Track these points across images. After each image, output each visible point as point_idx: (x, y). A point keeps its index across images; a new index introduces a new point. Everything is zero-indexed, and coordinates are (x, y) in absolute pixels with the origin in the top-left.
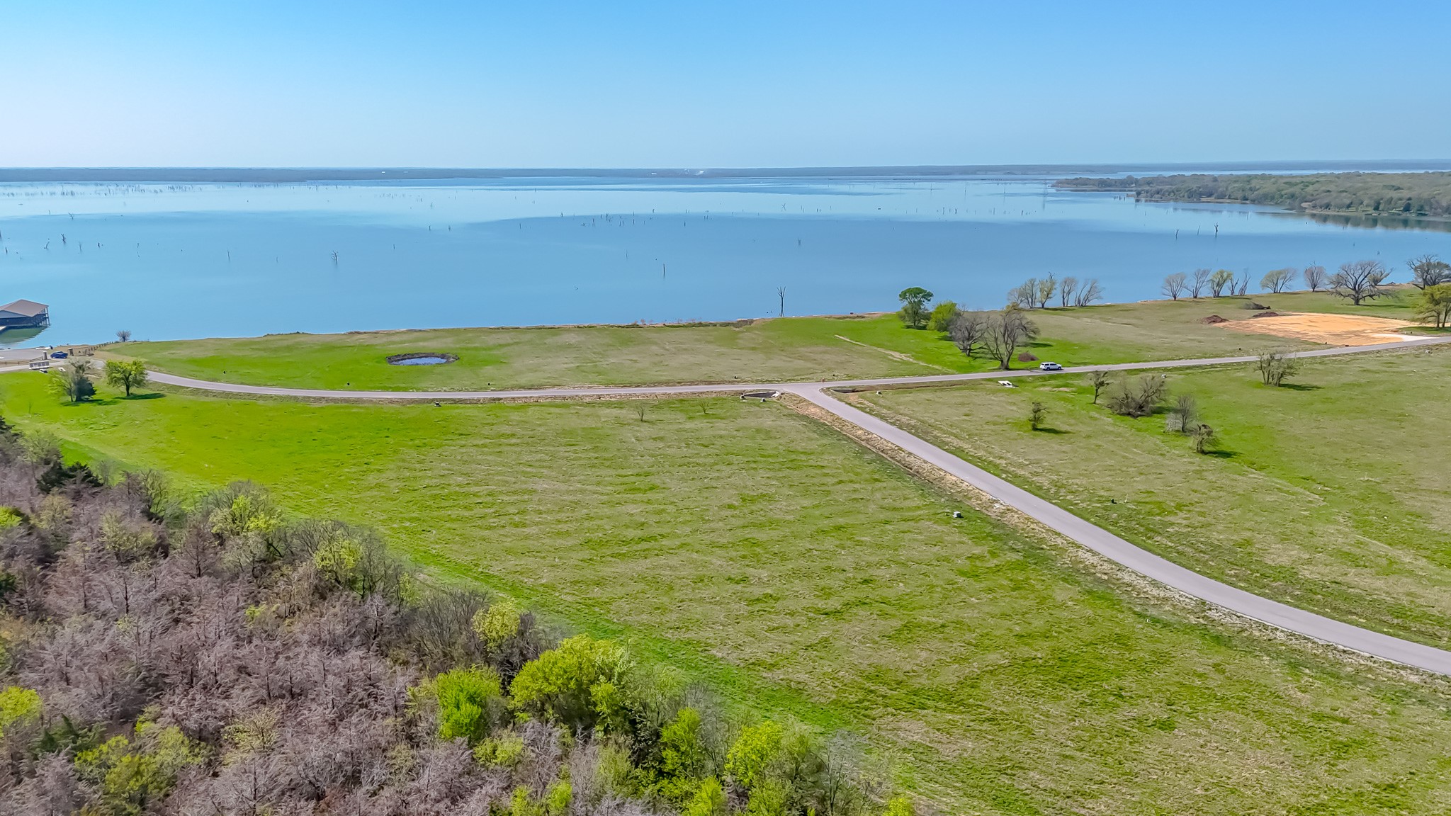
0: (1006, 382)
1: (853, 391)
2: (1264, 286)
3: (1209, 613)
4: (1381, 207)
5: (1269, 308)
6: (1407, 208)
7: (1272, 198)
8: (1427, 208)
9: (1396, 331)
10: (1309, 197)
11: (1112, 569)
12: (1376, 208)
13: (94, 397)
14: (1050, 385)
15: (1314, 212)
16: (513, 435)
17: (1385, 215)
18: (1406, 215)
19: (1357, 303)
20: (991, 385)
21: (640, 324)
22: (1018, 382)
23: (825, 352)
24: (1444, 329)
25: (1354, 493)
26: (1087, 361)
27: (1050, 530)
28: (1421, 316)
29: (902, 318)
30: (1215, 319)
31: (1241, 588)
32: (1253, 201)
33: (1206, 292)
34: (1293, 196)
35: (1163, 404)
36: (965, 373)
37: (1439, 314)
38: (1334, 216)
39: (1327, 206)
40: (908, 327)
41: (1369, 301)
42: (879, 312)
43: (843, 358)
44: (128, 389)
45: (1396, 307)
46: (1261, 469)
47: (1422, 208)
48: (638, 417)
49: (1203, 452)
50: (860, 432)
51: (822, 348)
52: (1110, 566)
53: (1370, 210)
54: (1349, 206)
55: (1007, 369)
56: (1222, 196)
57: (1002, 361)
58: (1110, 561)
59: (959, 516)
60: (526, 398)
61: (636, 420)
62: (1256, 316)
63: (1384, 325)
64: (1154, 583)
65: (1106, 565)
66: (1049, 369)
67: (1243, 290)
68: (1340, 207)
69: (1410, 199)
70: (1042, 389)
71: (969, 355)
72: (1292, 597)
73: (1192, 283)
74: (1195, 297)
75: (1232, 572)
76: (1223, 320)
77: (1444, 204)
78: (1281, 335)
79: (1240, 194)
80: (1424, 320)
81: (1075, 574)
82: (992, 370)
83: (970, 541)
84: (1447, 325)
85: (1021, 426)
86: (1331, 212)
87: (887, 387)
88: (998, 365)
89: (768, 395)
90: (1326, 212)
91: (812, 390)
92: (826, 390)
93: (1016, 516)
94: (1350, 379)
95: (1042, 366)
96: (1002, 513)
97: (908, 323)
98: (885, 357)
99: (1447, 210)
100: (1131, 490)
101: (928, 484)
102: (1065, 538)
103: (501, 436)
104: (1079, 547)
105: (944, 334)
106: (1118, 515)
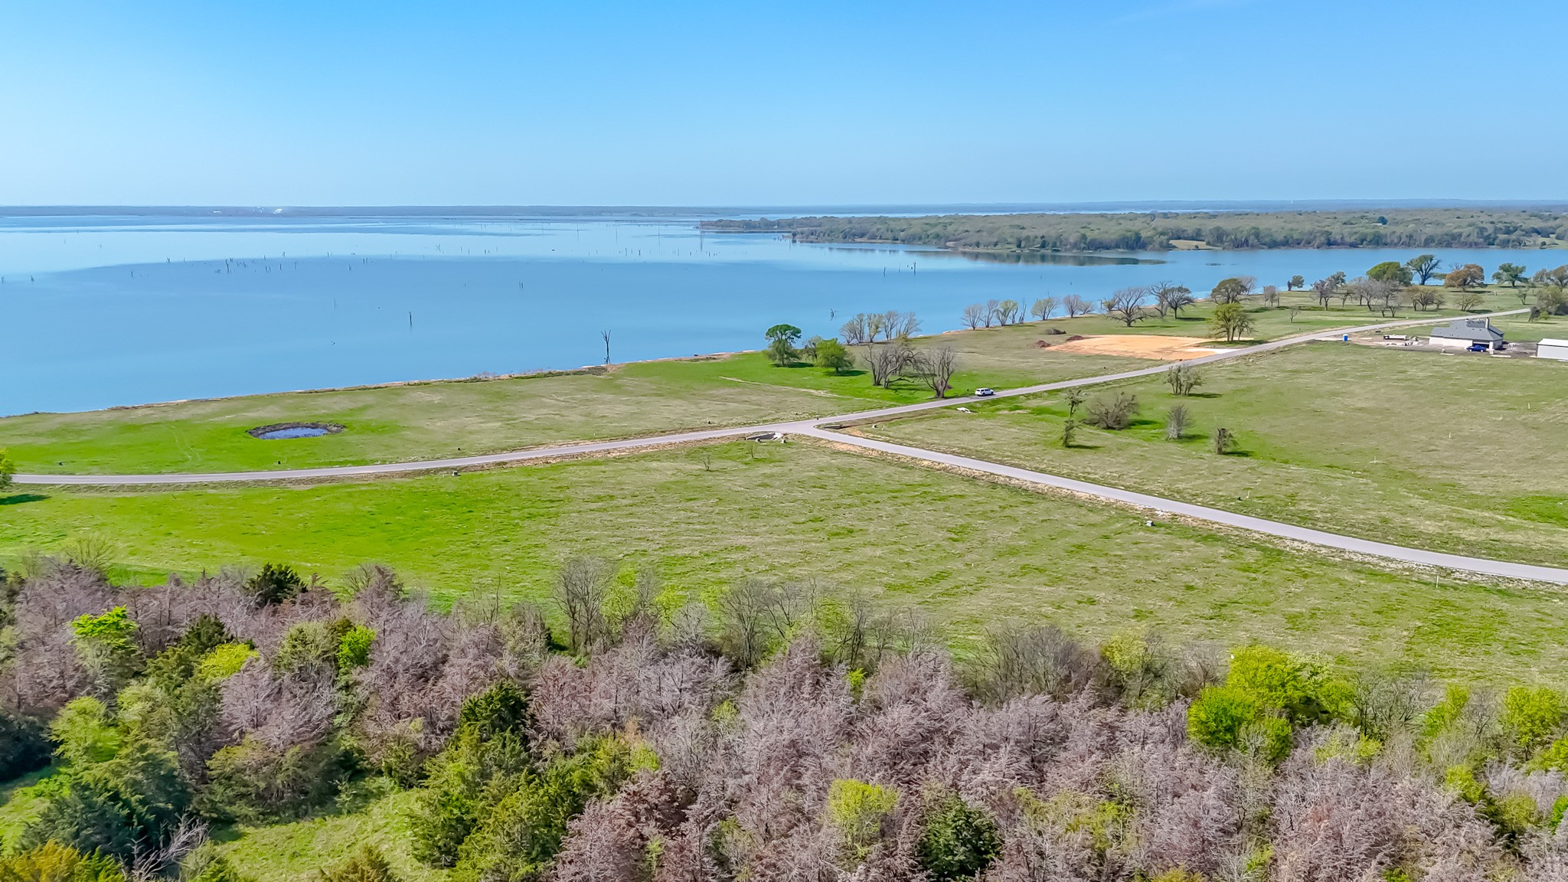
0: (964, 409)
1: (843, 427)
2: (1034, 314)
4: (1023, 245)
5: (1065, 333)
6: (1043, 246)
7: (920, 239)
8: (1058, 244)
9: (1198, 346)
10: (951, 237)
11: (1333, 552)
12: (1019, 246)
14: (1004, 409)
15: (966, 250)
16: (611, 497)
17: (1026, 251)
18: (1043, 251)
19: (1129, 325)
20: (952, 412)
22: (971, 408)
24: (1235, 342)
25: (1381, 474)
28: (1215, 332)
29: (771, 356)
32: (903, 241)
33: (995, 322)
34: (937, 236)
35: (1134, 417)
37: (1228, 329)
38: (985, 253)
39: (978, 245)
41: (1139, 323)
45: (1161, 327)
46: (1287, 462)
47: (1054, 245)
48: (701, 467)
49: (1227, 454)
50: (926, 463)
51: (732, 390)
52: (1329, 550)
53: (1015, 248)
54: (996, 244)
55: (945, 397)
56: (874, 237)
57: (937, 390)
59: (1152, 524)
60: (531, 459)
61: (702, 470)
62: (1068, 340)
63: (1179, 342)
66: (984, 395)
67: (1022, 319)
68: (986, 246)
69: (1043, 237)
70: (1001, 413)
72: (1485, 554)
73: (985, 313)
74: (987, 327)
75: (1416, 542)
76: (1049, 345)
77: (1072, 240)
79: (890, 235)
80: (1217, 335)
81: (1318, 560)
82: (931, 400)
83: (1199, 544)
84: (1235, 339)
85: (1053, 444)
86: (981, 250)
87: (869, 422)
88: (933, 394)
89: (769, 437)
90: (976, 250)
91: (808, 428)
92: (819, 427)
93: (1190, 520)
94: (1231, 386)
95: (977, 393)
96: (1173, 519)
97: (777, 362)
98: (811, 395)
99: (1075, 246)
100: (1230, 488)
101: (1072, 500)
102: (1258, 532)
103: (600, 498)
104: (1281, 538)
105: (833, 370)
106: (1262, 509)
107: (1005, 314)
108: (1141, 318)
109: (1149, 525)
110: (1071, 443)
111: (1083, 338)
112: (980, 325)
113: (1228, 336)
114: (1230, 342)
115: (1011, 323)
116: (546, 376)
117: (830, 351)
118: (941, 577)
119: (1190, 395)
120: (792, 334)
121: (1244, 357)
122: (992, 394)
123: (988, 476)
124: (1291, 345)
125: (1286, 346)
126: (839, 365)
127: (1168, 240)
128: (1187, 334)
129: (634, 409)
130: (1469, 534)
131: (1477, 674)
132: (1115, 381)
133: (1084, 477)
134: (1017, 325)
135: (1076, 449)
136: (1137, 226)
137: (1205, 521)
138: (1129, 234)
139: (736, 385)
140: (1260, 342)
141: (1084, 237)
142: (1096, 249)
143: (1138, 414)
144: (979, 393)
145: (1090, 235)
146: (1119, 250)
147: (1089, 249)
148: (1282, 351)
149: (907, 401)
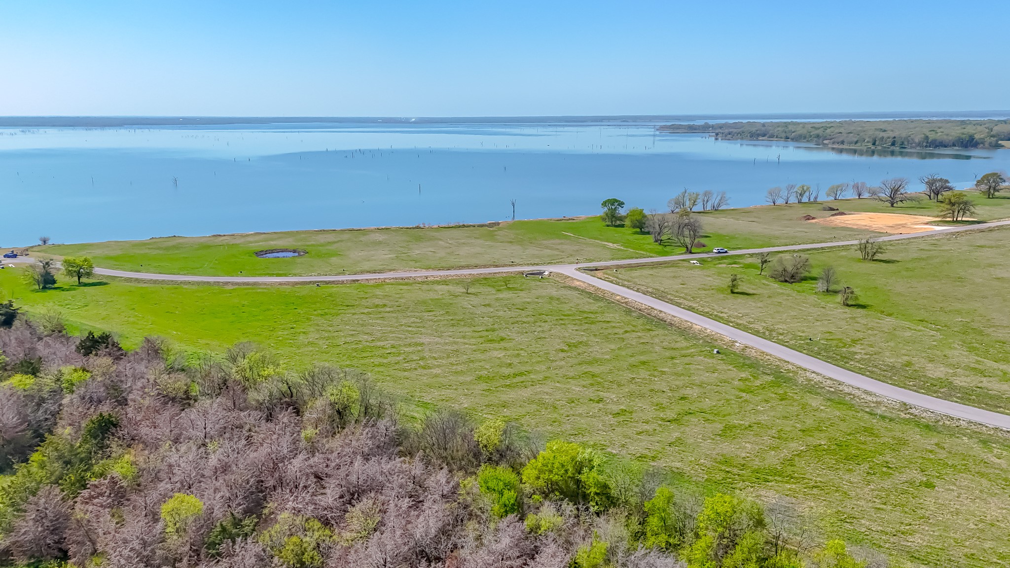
0: (695, 262)
1: (596, 270)
2: (828, 195)
3: (911, 411)
4: (877, 143)
5: (838, 210)
6: (893, 144)
7: (805, 138)
8: (906, 143)
9: (927, 224)
10: (828, 137)
11: (834, 384)
12: (874, 144)
13: (56, 285)
14: (724, 263)
15: (834, 146)
16: (385, 305)
17: (879, 148)
18: (892, 148)
19: (892, 205)
20: (686, 264)
21: (422, 226)
22: (702, 261)
23: (562, 244)
24: (957, 222)
25: (955, 329)
26: (740, 246)
27: (780, 360)
28: (943, 213)
29: (604, 219)
30: (808, 218)
31: (923, 393)
32: (792, 139)
33: (793, 200)
34: (818, 136)
35: (807, 274)
36: (663, 256)
37: (953, 212)
38: (846, 149)
39: (843, 142)
40: (608, 226)
41: (900, 204)
42: (583, 216)
43: (576, 248)
44: (79, 279)
45: (918, 208)
46: (890, 315)
47: (903, 143)
48: (465, 291)
49: (848, 305)
50: (618, 297)
51: (558, 241)
52: (832, 382)
53: (870, 145)
54: (856, 142)
55: (691, 253)
56: (772, 136)
57: (687, 248)
58: (831, 379)
59: (718, 352)
60: (376, 279)
61: (463, 293)
62: (833, 215)
63: (917, 220)
64: (866, 392)
65: (829, 382)
66: (719, 253)
67: (816, 198)
68: (850, 143)
69: (895, 138)
70: (720, 266)
71: (660, 244)
72: (958, 398)
73: (784, 194)
74: (787, 203)
75: (911, 383)
76: (813, 218)
77: (917, 141)
78: (855, 227)
79: (784, 135)
80: (944, 216)
81: (813, 388)
82: (682, 254)
83: (734, 369)
84: (959, 219)
85: (720, 290)
86: (845, 147)
87: (619, 267)
88: (684, 249)
89: (541, 273)
90: (841, 147)
91: (569, 270)
92: (579, 269)
93: (753, 351)
94: (915, 255)
95: (714, 251)
96: (743, 349)
97: (608, 223)
98: (604, 246)
99: (919, 144)
100: (817, 331)
101: (684, 332)
102: (793, 364)
103: (377, 306)
104: (805, 370)
105: (638, 230)
106: (819, 348)
107: (802, 195)
108: (901, 201)
109: (715, 352)
110: (736, 291)
111: (846, 214)
112: (780, 202)
113: (954, 218)
114: (953, 222)
115: (807, 201)
116: (459, 227)
117: (639, 218)
118: (521, 374)
119: (876, 260)
120: (618, 205)
121: (953, 234)
122: (726, 252)
123: (649, 309)
124: (1002, 226)
125: (997, 227)
126: (641, 225)
127: (997, 141)
128: (929, 214)
129: (482, 250)
130: (963, 381)
131: (819, 484)
132: (831, 247)
133: (716, 316)
134: (811, 203)
135: (737, 295)
136: (970, 130)
137: (763, 353)
138: (964, 136)
139: (566, 237)
140: (979, 222)
141: (927, 137)
142: (936, 146)
143: (809, 272)
144: (716, 251)
145: (932, 136)
146: (955, 148)
147: (930, 147)
148: (991, 230)
149: (666, 254)
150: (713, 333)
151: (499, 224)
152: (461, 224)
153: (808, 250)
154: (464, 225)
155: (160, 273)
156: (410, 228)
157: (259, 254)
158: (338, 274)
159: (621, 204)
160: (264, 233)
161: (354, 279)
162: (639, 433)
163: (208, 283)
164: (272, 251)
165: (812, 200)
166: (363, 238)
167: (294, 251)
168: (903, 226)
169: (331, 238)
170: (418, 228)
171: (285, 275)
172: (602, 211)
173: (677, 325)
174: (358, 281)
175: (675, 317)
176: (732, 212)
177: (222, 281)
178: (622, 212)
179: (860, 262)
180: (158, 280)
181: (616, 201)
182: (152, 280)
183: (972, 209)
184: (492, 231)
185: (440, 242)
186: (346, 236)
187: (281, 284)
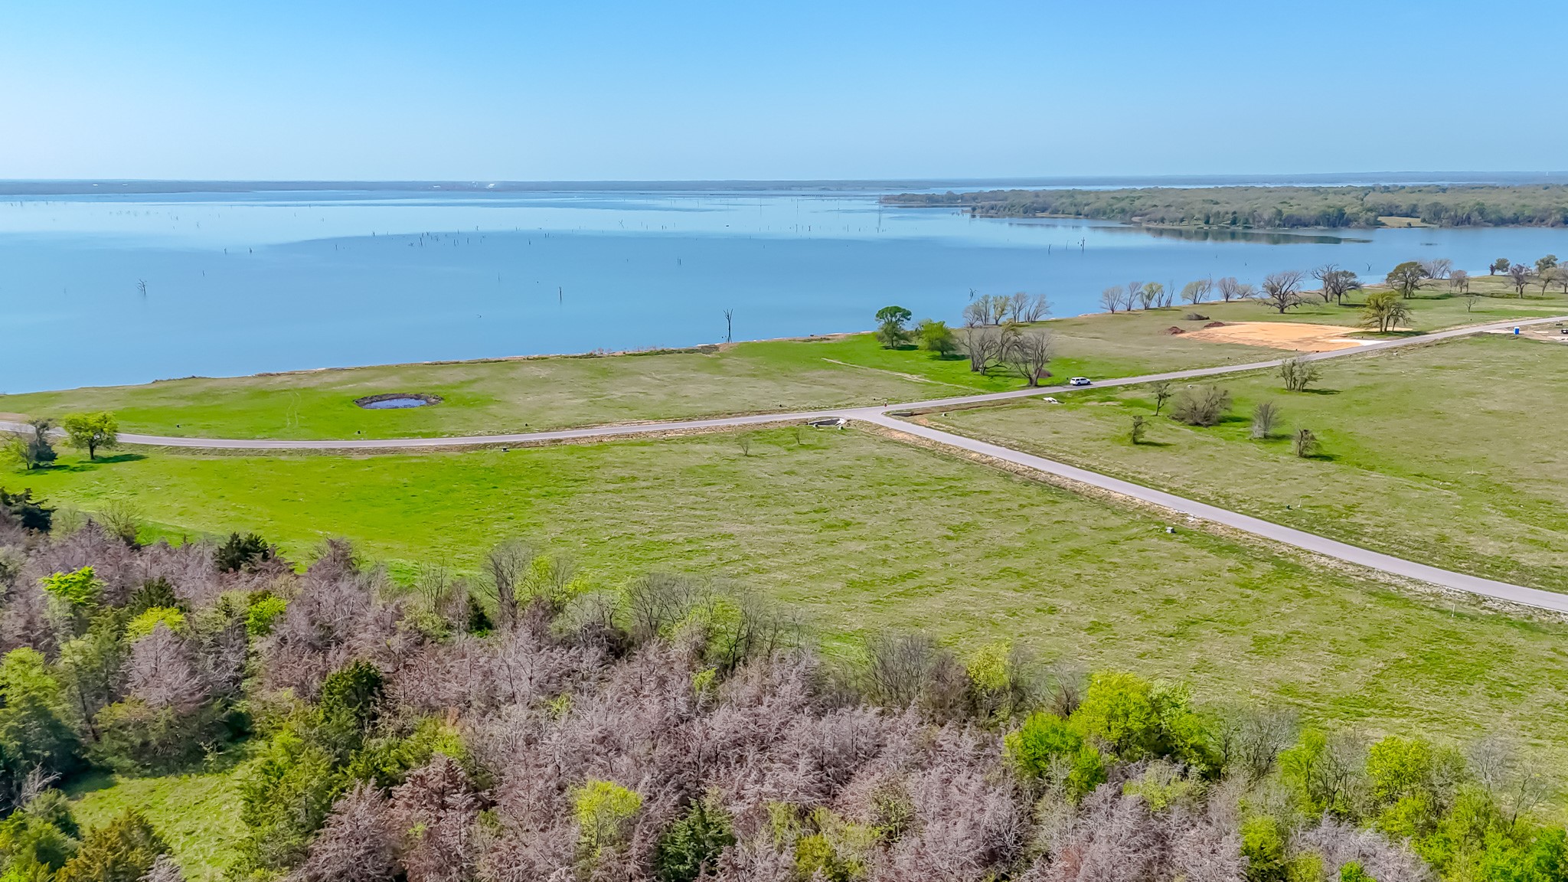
0: (1051, 399)
1: (912, 415)
2: (1184, 297)
3: (1489, 604)
4: (1211, 221)
5: (1208, 318)
6: (1234, 222)
7: (1104, 213)
8: (1251, 221)
9: (1345, 336)
10: (1138, 212)
11: (1360, 571)
12: (1207, 222)
13: (56, 463)
14: (1094, 400)
15: (1151, 226)
16: (634, 479)
17: (1215, 228)
18: (1233, 228)
19: (1282, 311)
20: (1038, 402)
22: (1060, 397)
23: (833, 376)
24: (1386, 333)
25: (1473, 486)
26: (1100, 375)
27: (1265, 539)
28: (1366, 321)
29: (880, 338)
30: (1176, 331)
31: (1487, 578)
32: (1086, 216)
33: (1137, 305)
34: (1123, 211)
35: (1226, 413)
36: (997, 391)
37: (1381, 319)
38: (1167, 230)
39: (1162, 220)
40: (887, 348)
41: (1293, 309)
42: (841, 335)
43: (860, 382)
44: (92, 451)
45: (1318, 314)
46: (1372, 469)
47: (1247, 221)
48: (742, 451)
49: (1306, 457)
50: (974, 455)
51: (827, 373)
52: (1357, 569)
53: (1202, 224)
54: (1182, 220)
55: (1037, 386)
56: (1056, 211)
57: (1031, 379)
58: (1352, 564)
59: (1173, 531)
60: (587, 437)
61: (739, 454)
62: (1207, 326)
63: (1327, 332)
64: (1411, 581)
65: (1351, 568)
66: (1079, 384)
67: (1169, 302)
68: (1172, 221)
69: (1235, 213)
70: (1089, 404)
71: (983, 374)
72: (1536, 582)
73: (1126, 296)
74: (1129, 310)
75: (1463, 565)
76: (1182, 332)
77: (1266, 217)
78: (1248, 343)
79: (1073, 209)
80: (1368, 325)
81: (1336, 579)
82: (1023, 388)
83: (1211, 555)
84: (1389, 329)
85: (1120, 440)
86: (1167, 226)
87: (945, 410)
88: (1026, 382)
89: (833, 422)
90: (1161, 226)
91: (875, 416)
92: (887, 414)
93: (1219, 528)
94: (1356, 382)
95: (1072, 382)
96: (1202, 526)
97: (886, 344)
98: (901, 379)
99: (1269, 223)
100: (1288, 494)
101: (1104, 502)
102: (1288, 545)
103: (623, 479)
104: (1309, 553)
105: (938, 353)
106: (1307, 520)
107: (1149, 297)
108: (1295, 304)
109: (1169, 531)
110: (1140, 440)
111: (1224, 325)
112: (1120, 308)
113: (1381, 326)
114: (1382, 333)
115: (1156, 307)
116: (658, 353)
117: (939, 334)
118: (911, 576)
119: (1306, 391)
120: (902, 316)
121: (1390, 350)
122: (1089, 384)
123: (1031, 472)
124: (1452, 338)
125: (1445, 339)
126: (944, 348)
127: (1376, 217)
128: (1341, 323)
129: (719, 389)
130: (1530, 558)
131: (1436, 716)
132: (1232, 374)
133: (1133, 477)
134: (1163, 309)
135: (1144, 446)
136: (1338, 201)
137: (1235, 529)
138: (1331, 210)
139: (834, 367)
140: (1417, 334)
141: (1280, 213)
142: (1293, 226)
143: (1230, 410)
144: (1074, 382)
145: (1286, 211)
146: (1319, 227)
147: (1284, 226)
148: (1439, 344)
149: (998, 388)
150: (1147, 504)
151: (716, 348)
152: (659, 349)
153: (1202, 378)
154: (663, 350)
155: (220, 438)
156: (580, 357)
157: (363, 402)
158: (520, 432)
159: (906, 314)
160: (343, 369)
161: (554, 438)
162: (1142, 656)
163: (316, 451)
164: (381, 398)
165: (1163, 304)
166: (512, 374)
167: (418, 397)
168: (1314, 340)
169: (460, 375)
170: (591, 356)
171: (434, 435)
172: (877, 326)
173: (1085, 493)
174: (560, 441)
175: (1077, 481)
176: (1057, 324)
177: (339, 447)
178: (907, 327)
179: (1285, 393)
180: (227, 449)
181: (898, 309)
182: (215, 449)
183: (1407, 315)
184: (712, 359)
185: (642, 377)
186: (484, 371)
187: (438, 449)
